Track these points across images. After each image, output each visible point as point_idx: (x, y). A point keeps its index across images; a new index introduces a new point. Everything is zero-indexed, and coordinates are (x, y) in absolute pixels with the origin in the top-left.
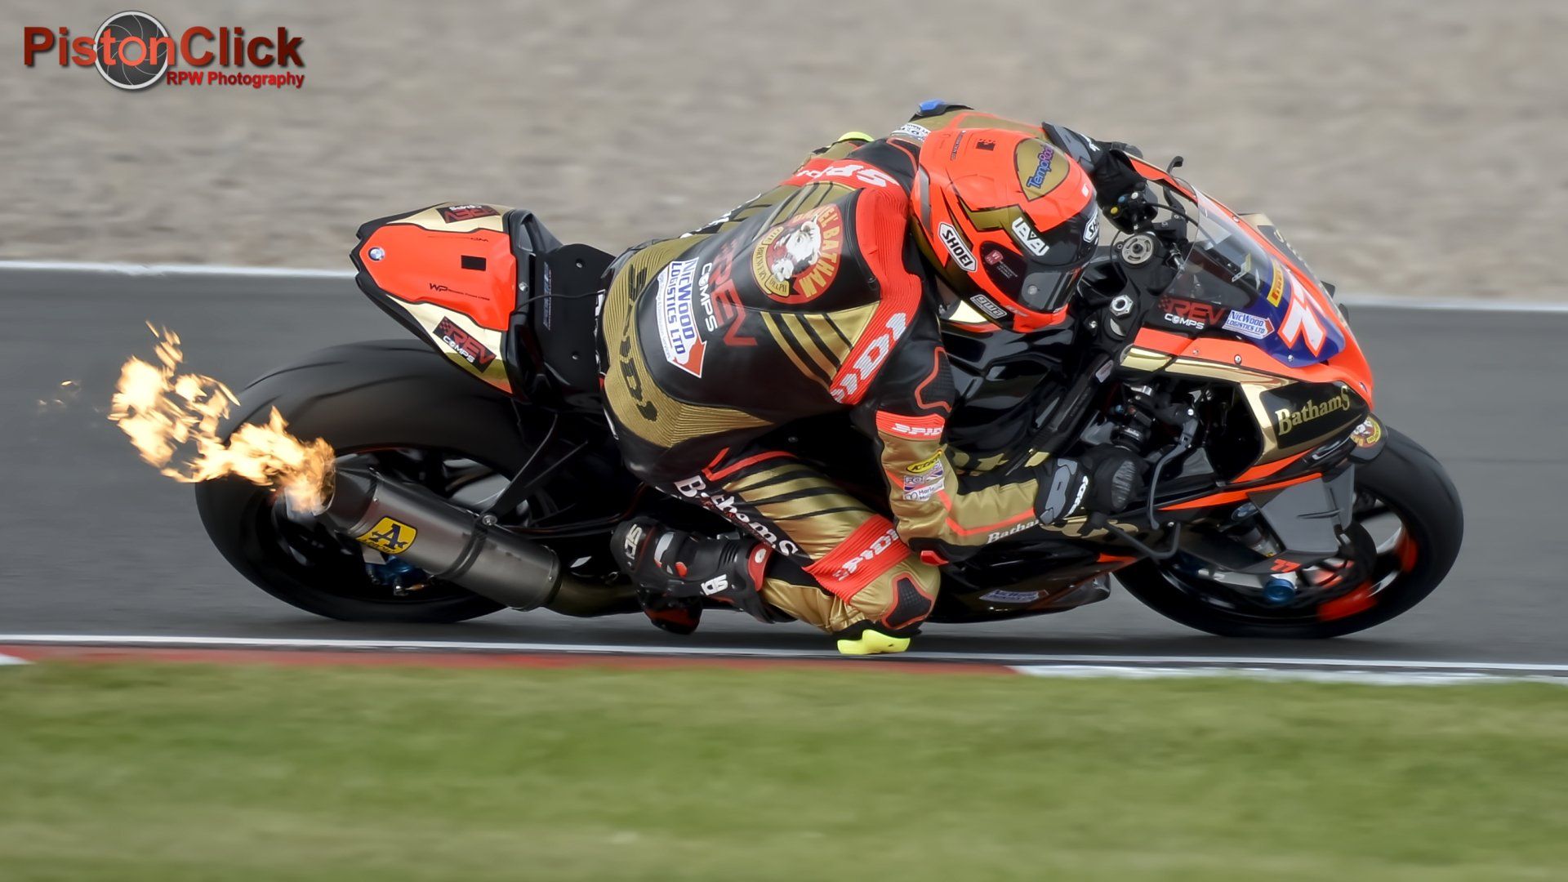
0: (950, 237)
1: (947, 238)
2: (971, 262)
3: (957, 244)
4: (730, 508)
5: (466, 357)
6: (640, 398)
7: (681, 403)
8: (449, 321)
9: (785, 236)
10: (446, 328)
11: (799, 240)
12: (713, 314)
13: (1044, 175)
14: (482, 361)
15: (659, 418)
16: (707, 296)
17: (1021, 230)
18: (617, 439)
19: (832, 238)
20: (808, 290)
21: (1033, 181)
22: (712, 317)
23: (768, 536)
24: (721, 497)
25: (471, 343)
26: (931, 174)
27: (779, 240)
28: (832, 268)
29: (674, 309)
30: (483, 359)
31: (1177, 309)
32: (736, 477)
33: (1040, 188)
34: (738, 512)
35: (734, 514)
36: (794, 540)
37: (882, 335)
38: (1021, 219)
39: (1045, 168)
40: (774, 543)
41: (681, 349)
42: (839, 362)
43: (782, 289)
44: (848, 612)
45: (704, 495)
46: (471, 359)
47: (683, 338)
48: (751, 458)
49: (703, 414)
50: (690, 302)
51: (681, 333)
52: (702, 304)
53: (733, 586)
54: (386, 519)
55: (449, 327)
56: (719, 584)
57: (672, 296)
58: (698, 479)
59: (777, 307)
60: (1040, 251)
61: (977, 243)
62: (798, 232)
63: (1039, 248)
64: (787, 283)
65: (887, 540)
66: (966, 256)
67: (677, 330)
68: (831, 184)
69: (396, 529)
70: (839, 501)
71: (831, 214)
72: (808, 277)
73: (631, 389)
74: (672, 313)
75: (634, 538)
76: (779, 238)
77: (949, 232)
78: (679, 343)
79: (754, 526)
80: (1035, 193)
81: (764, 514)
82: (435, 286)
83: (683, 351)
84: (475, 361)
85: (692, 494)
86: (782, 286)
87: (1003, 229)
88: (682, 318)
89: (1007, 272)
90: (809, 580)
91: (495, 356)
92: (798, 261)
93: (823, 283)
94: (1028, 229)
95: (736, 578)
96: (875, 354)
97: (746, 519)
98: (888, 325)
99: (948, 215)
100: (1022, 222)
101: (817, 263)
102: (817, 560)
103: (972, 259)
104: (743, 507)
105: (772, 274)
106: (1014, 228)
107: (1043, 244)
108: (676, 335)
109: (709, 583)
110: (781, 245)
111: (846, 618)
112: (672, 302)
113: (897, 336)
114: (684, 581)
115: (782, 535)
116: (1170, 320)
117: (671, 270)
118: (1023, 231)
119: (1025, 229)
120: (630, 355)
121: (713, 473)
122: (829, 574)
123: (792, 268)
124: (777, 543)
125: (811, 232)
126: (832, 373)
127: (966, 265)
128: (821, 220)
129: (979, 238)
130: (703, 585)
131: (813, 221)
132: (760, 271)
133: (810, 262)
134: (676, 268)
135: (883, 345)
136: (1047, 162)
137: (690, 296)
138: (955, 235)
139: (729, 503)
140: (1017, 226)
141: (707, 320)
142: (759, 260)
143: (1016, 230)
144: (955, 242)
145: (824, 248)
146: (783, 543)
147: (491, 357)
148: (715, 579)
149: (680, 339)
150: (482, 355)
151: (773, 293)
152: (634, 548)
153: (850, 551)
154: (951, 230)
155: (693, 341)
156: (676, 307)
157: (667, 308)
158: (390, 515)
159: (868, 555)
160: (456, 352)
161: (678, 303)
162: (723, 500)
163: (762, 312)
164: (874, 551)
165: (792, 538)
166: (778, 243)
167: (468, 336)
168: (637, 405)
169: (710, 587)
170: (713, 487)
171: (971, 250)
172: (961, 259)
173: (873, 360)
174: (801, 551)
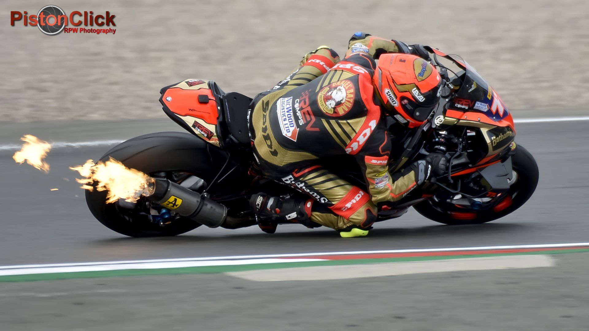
0: (389, 94)
1: (387, 94)
2: (396, 103)
3: (391, 96)
4: (302, 187)
5: (204, 135)
6: (271, 148)
7: (288, 150)
8: (197, 122)
9: (330, 91)
10: (196, 125)
11: (337, 93)
12: (302, 119)
13: (424, 72)
14: (209, 136)
15: (279, 155)
16: (299, 112)
17: (415, 92)
18: (259, 164)
19: (351, 93)
20: (341, 111)
21: (420, 74)
22: (302, 120)
23: (317, 196)
24: (299, 183)
25: (205, 130)
26: (382, 70)
27: (328, 93)
28: (351, 104)
29: (285, 116)
30: (210, 135)
31: (460, 102)
32: (304, 175)
33: (422, 77)
34: (305, 188)
35: (304, 189)
36: (327, 197)
37: (367, 128)
38: (415, 88)
39: (424, 70)
40: (318, 199)
41: (289, 131)
42: (351, 138)
43: (330, 111)
44: (345, 222)
45: (293, 182)
46: (206, 135)
47: (289, 127)
48: (309, 168)
49: (296, 154)
50: (292, 114)
51: (289, 125)
52: (297, 115)
53: (299, 216)
54: (172, 196)
55: (197, 124)
56: (294, 215)
57: (283, 111)
58: (291, 176)
59: (328, 118)
60: (422, 100)
61: (399, 97)
62: (336, 90)
63: (421, 99)
64: (333, 109)
65: (360, 195)
66: (394, 101)
67: (287, 124)
68: (343, 71)
69: (176, 200)
70: (341, 182)
71: (349, 84)
72: (341, 107)
73: (268, 145)
74: (284, 117)
75: (260, 201)
76: (328, 92)
77: (388, 92)
78: (288, 129)
79: (311, 193)
80: (421, 79)
81: (316, 189)
82: (190, 109)
83: (290, 132)
84: (207, 136)
85: (288, 182)
86: (330, 110)
87: (409, 92)
88: (289, 119)
89: (409, 107)
90: (331, 212)
91: (214, 134)
92: (337, 101)
93: (347, 110)
94: (418, 92)
95: (300, 213)
96: (365, 135)
97: (308, 191)
98: (370, 125)
99: (388, 86)
100: (416, 90)
101: (345, 102)
102: (335, 204)
103: (396, 102)
104: (307, 186)
105: (326, 105)
106: (413, 91)
107: (423, 98)
108: (287, 126)
109: (289, 215)
110: (329, 95)
111: (345, 224)
112: (284, 113)
113: (373, 128)
114: (279, 215)
115: (322, 195)
116: (457, 106)
117: (281, 101)
118: (416, 93)
119: (417, 92)
120: (267, 132)
121: (296, 174)
122: (340, 209)
123: (334, 104)
124: (320, 199)
125: (342, 91)
126: (348, 142)
127: (394, 104)
128: (345, 86)
129: (399, 95)
130: (286, 216)
131: (342, 86)
132: (321, 104)
133: (342, 102)
134: (283, 100)
135: (368, 132)
136: (424, 67)
137: (292, 111)
138: (391, 93)
139: (303, 185)
140: (414, 91)
141: (299, 121)
142: (320, 100)
143: (414, 92)
144: (390, 95)
145: (347, 97)
146: (322, 199)
147: (213, 134)
148: (292, 214)
149: (288, 127)
150: (209, 133)
151: (326, 112)
152: (260, 204)
153: (347, 200)
154: (389, 91)
155: (293, 128)
156: (286, 115)
157: (282, 116)
158: (174, 195)
159: (354, 201)
160: (200, 133)
161: (287, 114)
162: (300, 184)
163: (322, 119)
164: (356, 200)
165: (326, 197)
166: (328, 94)
167: (204, 127)
168: (270, 151)
169: (289, 217)
170: (297, 179)
171: (396, 99)
172: (392, 102)
173: (364, 137)
174: (329, 201)
